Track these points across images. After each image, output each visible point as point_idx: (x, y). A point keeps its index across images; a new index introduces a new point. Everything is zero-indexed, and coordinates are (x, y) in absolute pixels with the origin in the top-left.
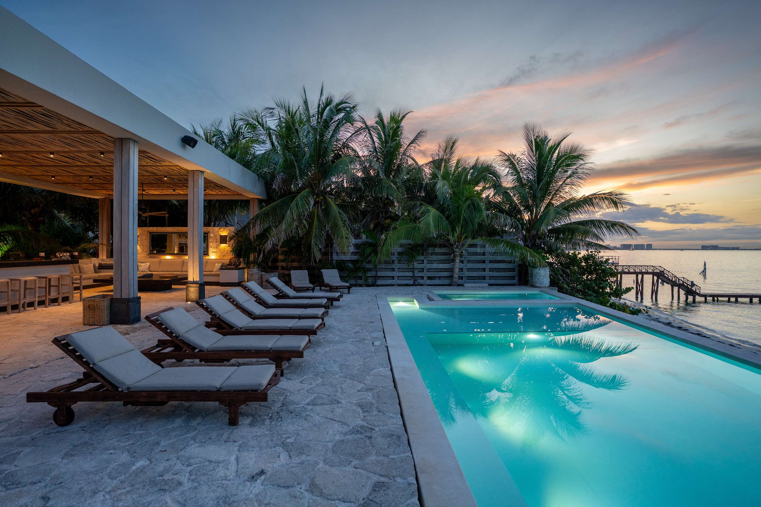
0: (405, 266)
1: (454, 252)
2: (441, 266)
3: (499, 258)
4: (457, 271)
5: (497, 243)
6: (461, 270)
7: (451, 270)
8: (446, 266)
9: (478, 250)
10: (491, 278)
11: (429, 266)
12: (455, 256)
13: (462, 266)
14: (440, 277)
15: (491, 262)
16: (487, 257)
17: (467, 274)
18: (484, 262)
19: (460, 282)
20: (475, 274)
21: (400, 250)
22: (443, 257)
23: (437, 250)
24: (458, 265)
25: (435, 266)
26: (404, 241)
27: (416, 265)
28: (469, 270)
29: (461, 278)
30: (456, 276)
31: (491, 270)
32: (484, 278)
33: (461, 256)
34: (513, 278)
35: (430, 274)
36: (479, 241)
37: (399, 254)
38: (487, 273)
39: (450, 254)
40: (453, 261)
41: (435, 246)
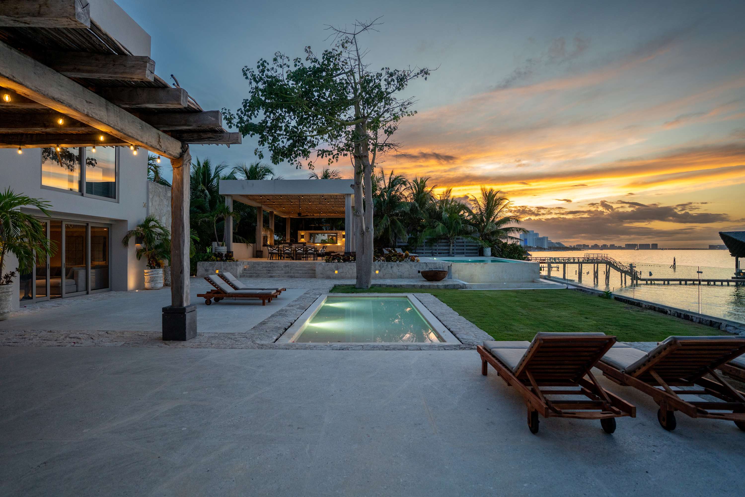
0: (428, 248)
1: (450, 241)
2: (444, 248)
3: (470, 244)
4: (451, 250)
5: (468, 237)
6: (453, 249)
7: (449, 250)
8: (446, 248)
9: (460, 241)
10: (467, 253)
11: (439, 248)
12: (450, 243)
13: (453, 248)
14: (444, 253)
15: (467, 246)
16: (465, 244)
17: (456, 251)
18: (463, 246)
19: (453, 255)
20: (460, 251)
21: (426, 241)
22: (445, 244)
23: (443, 241)
24: (451, 247)
25: (441, 248)
26: (428, 237)
27: (433, 248)
28: (457, 249)
29: (453, 253)
30: (451, 252)
31: (467, 249)
32: (464, 253)
33: (453, 243)
34: (477, 253)
35: (439, 252)
36: (461, 237)
37: (426, 242)
38: (465, 251)
39: (448, 243)
40: (450, 246)
41: (442, 239)
